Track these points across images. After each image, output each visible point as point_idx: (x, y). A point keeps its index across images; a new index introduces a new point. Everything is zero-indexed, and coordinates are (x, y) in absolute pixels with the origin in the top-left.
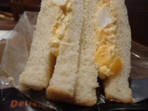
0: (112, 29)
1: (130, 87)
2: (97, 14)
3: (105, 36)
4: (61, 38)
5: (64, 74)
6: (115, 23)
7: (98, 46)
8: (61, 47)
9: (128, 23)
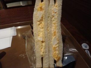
0: (57, 45)
1: (62, 63)
2: (52, 40)
3: (55, 49)
4: (43, 53)
5: (46, 63)
6: (58, 43)
7: (54, 52)
8: (44, 56)
9: (62, 42)
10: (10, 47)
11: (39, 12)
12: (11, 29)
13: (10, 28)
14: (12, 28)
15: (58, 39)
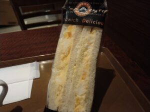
3: (79, 101)
10: (30, 97)
11: (66, 39)
12: (32, 66)
13: (29, 64)
14: (32, 63)
15: (87, 86)
